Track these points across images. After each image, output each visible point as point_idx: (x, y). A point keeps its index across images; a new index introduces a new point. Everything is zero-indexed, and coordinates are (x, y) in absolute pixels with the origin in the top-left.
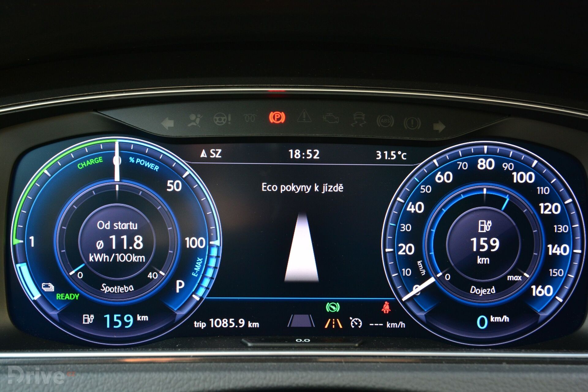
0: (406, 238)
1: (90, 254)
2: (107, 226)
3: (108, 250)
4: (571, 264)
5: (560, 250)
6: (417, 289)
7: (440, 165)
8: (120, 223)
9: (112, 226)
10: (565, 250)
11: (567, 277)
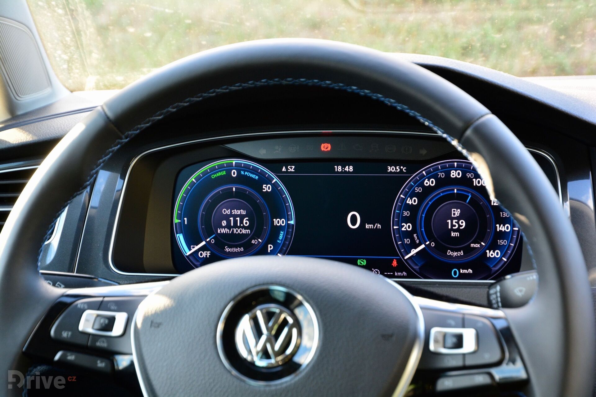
0: (407, 220)
1: (219, 229)
2: (228, 212)
3: (228, 226)
4: (512, 237)
5: (504, 228)
6: (414, 252)
7: (427, 174)
8: (235, 210)
9: (231, 212)
10: (507, 228)
11: (509, 245)
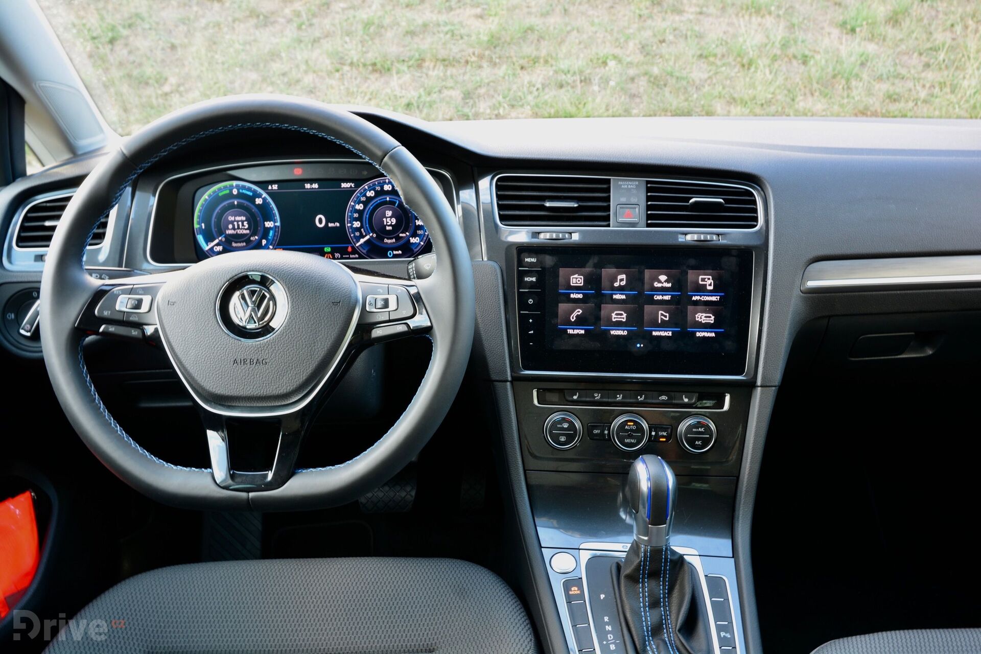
0: (356, 220)
1: (227, 230)
3: (234, 229)
6: (362, 241)
7: (369, 188)
8: (238, 218)
9: (235, 219)
11: (425, 234)
